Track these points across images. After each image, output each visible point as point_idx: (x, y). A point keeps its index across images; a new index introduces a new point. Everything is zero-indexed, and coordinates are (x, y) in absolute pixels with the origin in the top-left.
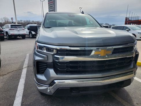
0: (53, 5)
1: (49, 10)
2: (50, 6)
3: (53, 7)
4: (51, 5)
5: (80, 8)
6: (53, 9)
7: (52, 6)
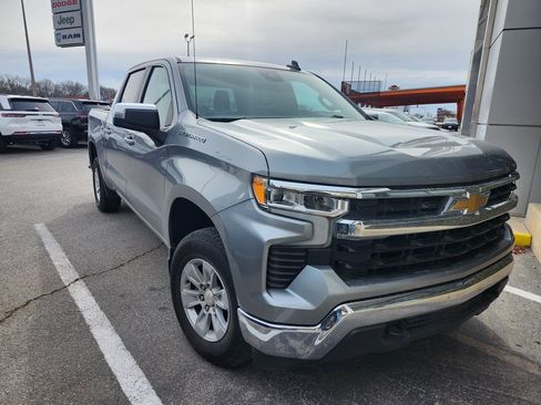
0: (76, 15)
1: (57, 35)
2: (65, 16)
3: (77, 23)
4: (69, 15)
5: (186, 36)
6: (79, 31)
7: (71, 20)
